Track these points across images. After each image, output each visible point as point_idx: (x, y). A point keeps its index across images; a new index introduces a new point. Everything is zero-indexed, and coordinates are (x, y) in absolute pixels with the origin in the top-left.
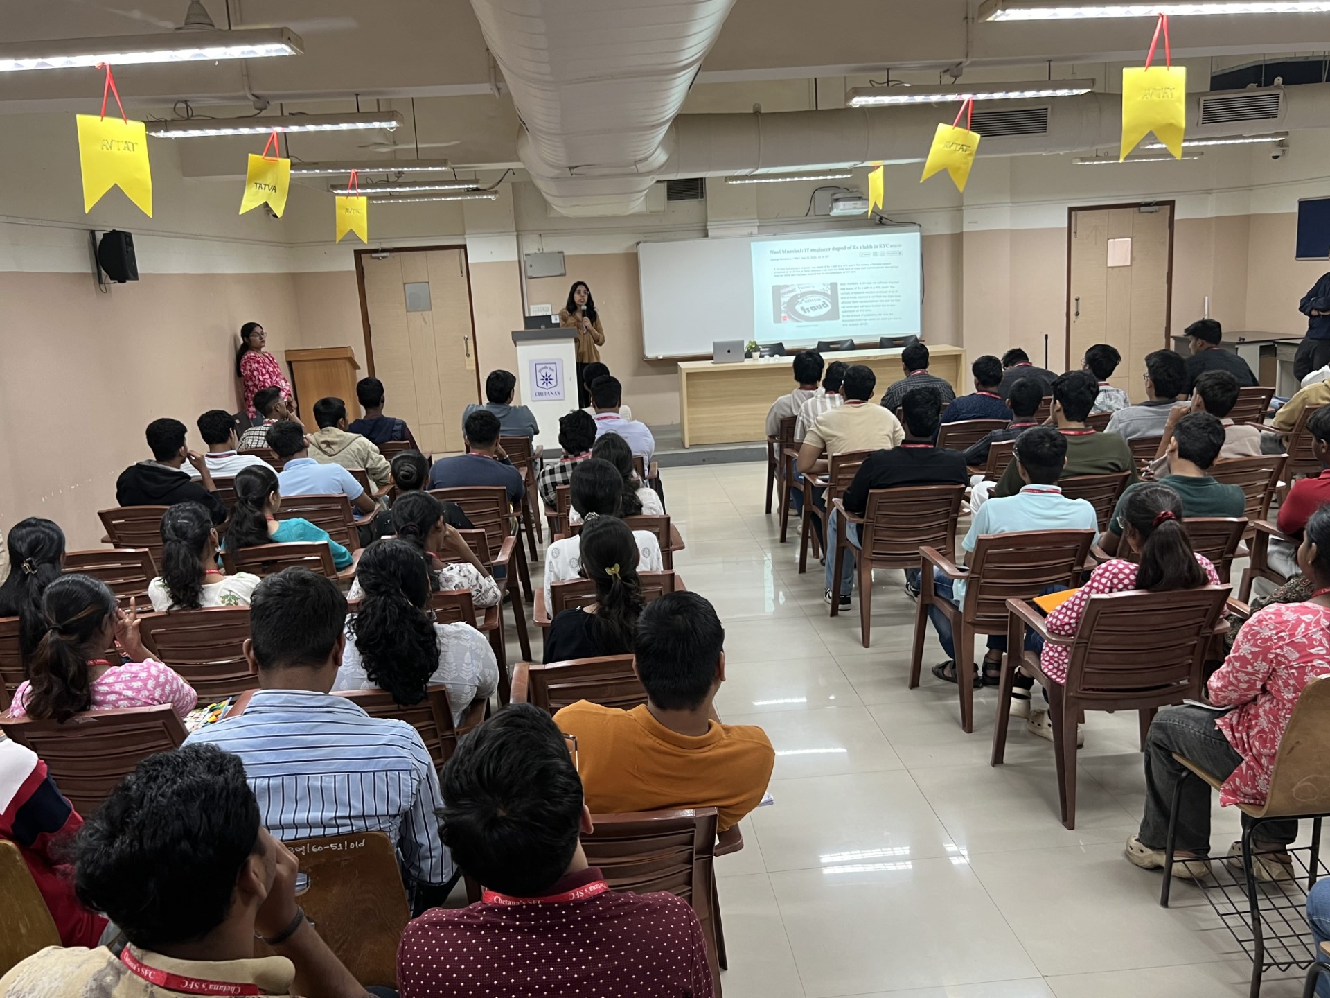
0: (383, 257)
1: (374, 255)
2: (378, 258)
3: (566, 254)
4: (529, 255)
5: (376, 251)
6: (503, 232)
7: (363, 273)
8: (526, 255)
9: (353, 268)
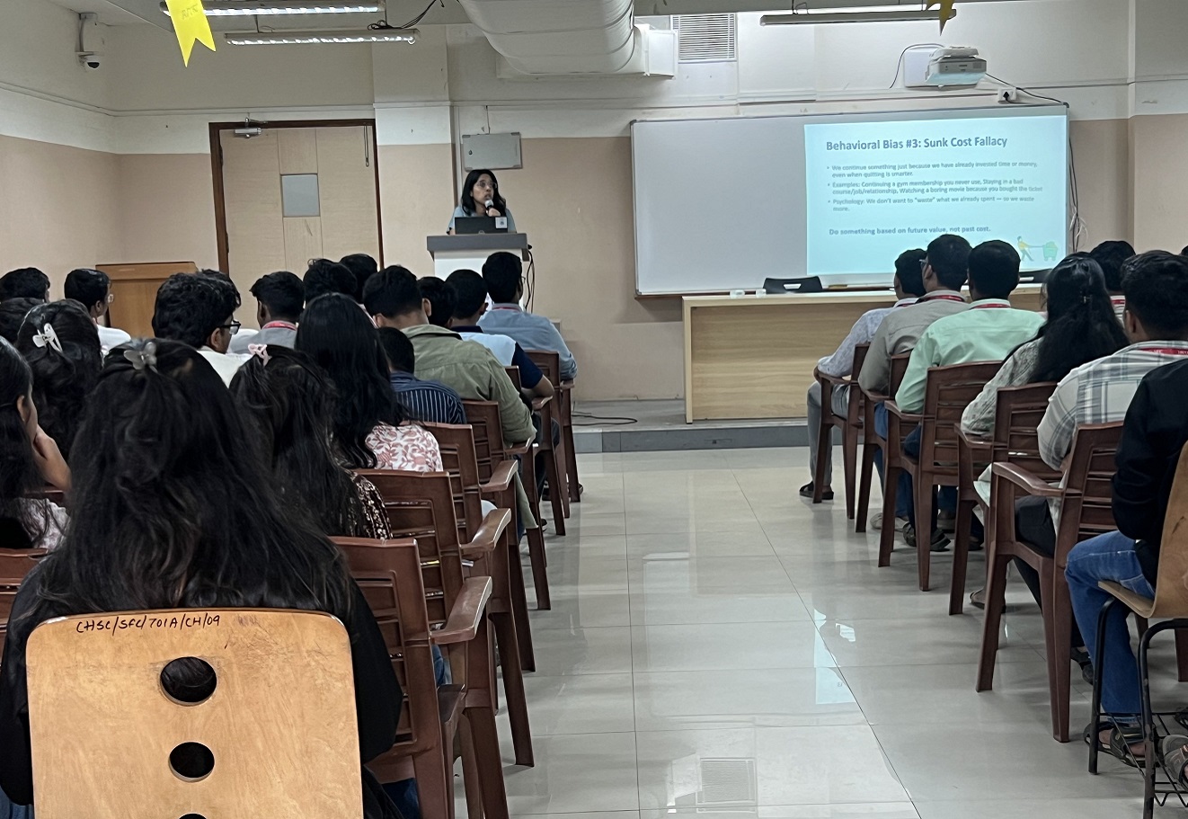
0: (251, 135)
1: (237, 131)
2: (244, 135)
3: (523, 137)
4: (469, 136)
5: (241, 125)
6: (430, 100)
7: (221, 157)
8: (464, 136)
9: (208, 150)
